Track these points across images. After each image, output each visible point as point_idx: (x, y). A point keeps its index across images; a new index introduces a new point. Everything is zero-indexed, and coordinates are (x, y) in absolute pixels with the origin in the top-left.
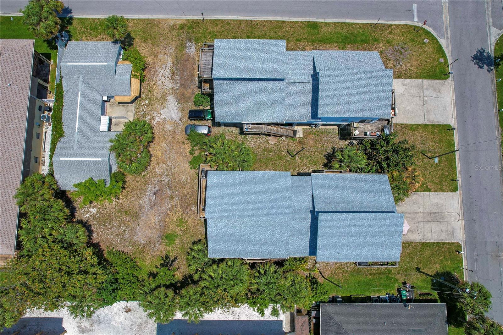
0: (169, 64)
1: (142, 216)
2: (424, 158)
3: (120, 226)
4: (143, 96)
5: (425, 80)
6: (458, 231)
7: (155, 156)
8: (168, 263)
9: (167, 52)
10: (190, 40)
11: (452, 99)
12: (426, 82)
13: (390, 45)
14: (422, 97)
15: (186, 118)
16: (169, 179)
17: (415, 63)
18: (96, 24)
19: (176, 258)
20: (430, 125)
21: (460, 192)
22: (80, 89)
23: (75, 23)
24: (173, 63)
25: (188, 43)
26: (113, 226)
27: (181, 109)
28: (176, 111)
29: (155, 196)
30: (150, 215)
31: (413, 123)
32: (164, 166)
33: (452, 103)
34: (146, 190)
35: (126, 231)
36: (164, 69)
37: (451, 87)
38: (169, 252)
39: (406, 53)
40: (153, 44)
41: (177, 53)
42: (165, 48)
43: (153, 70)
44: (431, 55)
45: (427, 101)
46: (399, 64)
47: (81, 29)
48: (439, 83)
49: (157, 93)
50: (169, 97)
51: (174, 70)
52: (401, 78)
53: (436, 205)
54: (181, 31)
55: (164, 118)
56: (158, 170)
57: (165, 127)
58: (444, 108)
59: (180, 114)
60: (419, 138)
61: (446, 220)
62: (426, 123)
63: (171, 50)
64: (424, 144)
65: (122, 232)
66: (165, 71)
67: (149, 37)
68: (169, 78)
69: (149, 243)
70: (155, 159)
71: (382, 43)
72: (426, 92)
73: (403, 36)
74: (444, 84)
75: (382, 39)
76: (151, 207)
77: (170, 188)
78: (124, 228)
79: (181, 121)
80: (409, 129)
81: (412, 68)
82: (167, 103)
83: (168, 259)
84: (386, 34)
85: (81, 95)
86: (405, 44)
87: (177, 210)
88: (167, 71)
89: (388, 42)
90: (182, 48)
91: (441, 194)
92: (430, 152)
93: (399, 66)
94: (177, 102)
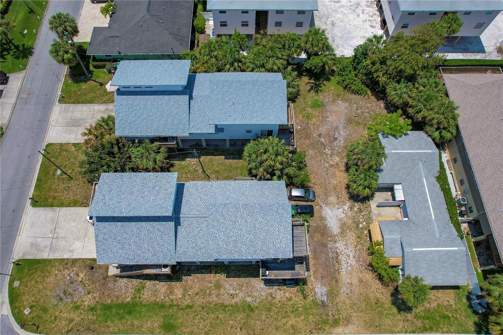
0: (343, 272)
1: (344, 122)
2: (71, 173)
3: (362, 113)
4: (366, 232)
5: (45, 257)
6: (57, 112)
7: (342, 171)
8: (315, 88)
9: (348, 286)
10: (323, 304)
11: (20, 237)
12: (45, 255)
13: (75, 303)
14: (55, 237)
15: (316, 208)
16: (324, 151)
17: (51, 279)
18: (444, 324)
19: (309, 91)
20: (55, 206)
21: (45, 143)
22: (434, 222)
23: (471, 326)
24: (339, 273)
25: (325, 300)
26: (368, 113)
27: (322, 219)
28: (327, 216)
29: (335, 137)
30: (337, 122)
31: (72, 208)
32: (331, 163)
33: (22, 231)
34: (345, 142)
35: (356, 110)
36: (349, 265)
37: (17, 249)
38: (315, 95)
39: (58, 293)
40: (367, 297)
41: (337, 286)
42: (352, 292)
43: (361, 263)
44: (27, 291)
45: (51, 233)
46: (71, 277)
47: (460, 316)
48: (29, 255)
49: (351, 236)
50: (338, 232)
51: (336, 264)
52: (72, 259)
53: (71, 133)
54: (336, 317)
55: (339, 208)
56: (337, 159)
57: (337, 200)
58: (33, 225)
59: (323, 213)
60: (71, 193)
61: (67, 120)
62: (58, 209)
63: (344, 289)
64: (67, 187)
65: (359, 108)
66: (348, 263)
67: (374, 307)
68: (342, 254)
69: (334, 101)
70: (341, 169)
71: (85, 306)
72: (48, 243)
73: (56, 317)
74: (24, 254)
75: (84, 311)
76: (337, 128)
77: (322, 144)
78: (358, 112)
79: (321, 206)
80: (79, 202)
81: (57, 272)
82: (339, 225)
83: (315, 90)
84: (77, 319)
85: (431, 216)
86: (56, 305)
87: (313, 126)
88: (345, 262)
89: (77, 308)
90: (332, 293)
91: (63, 141)
92: (63, 179)
93: (72, 275)
94: (328, 226)
